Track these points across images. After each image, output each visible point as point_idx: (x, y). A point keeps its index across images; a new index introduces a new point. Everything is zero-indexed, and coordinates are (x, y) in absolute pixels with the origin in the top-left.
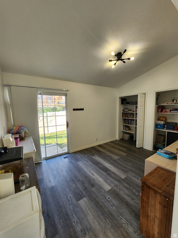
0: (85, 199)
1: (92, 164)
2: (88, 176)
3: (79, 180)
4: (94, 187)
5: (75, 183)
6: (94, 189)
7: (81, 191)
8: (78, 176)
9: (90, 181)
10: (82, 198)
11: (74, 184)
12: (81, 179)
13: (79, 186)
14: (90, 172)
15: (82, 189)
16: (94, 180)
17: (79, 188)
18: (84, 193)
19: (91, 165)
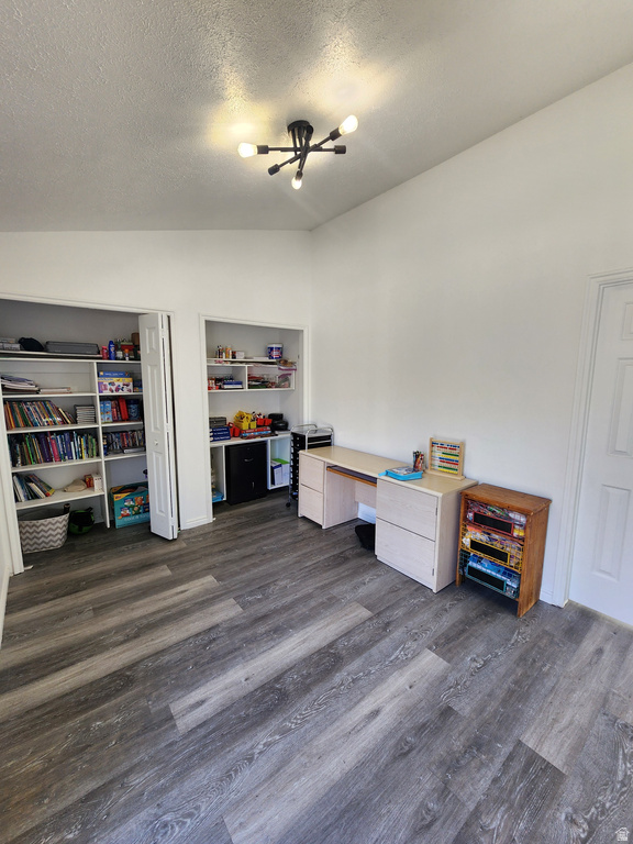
0: (530, 741)
1: (274, 724)
2: (392, 742)
3: (443, 791)
4: (450, 708)
5: (476, 814)
6: (464, 707)
7: (506, 766)
8: (410, 810)
9: (424, 726)
10: (533, 758)
11: (485, 820)
12: (429, 782)
13: (484, 784)
14: (356, 730)
15: (492, 760)
16: (410, 711)
17: (495, 780)
18: (505, 750)
19: (284, 732)
